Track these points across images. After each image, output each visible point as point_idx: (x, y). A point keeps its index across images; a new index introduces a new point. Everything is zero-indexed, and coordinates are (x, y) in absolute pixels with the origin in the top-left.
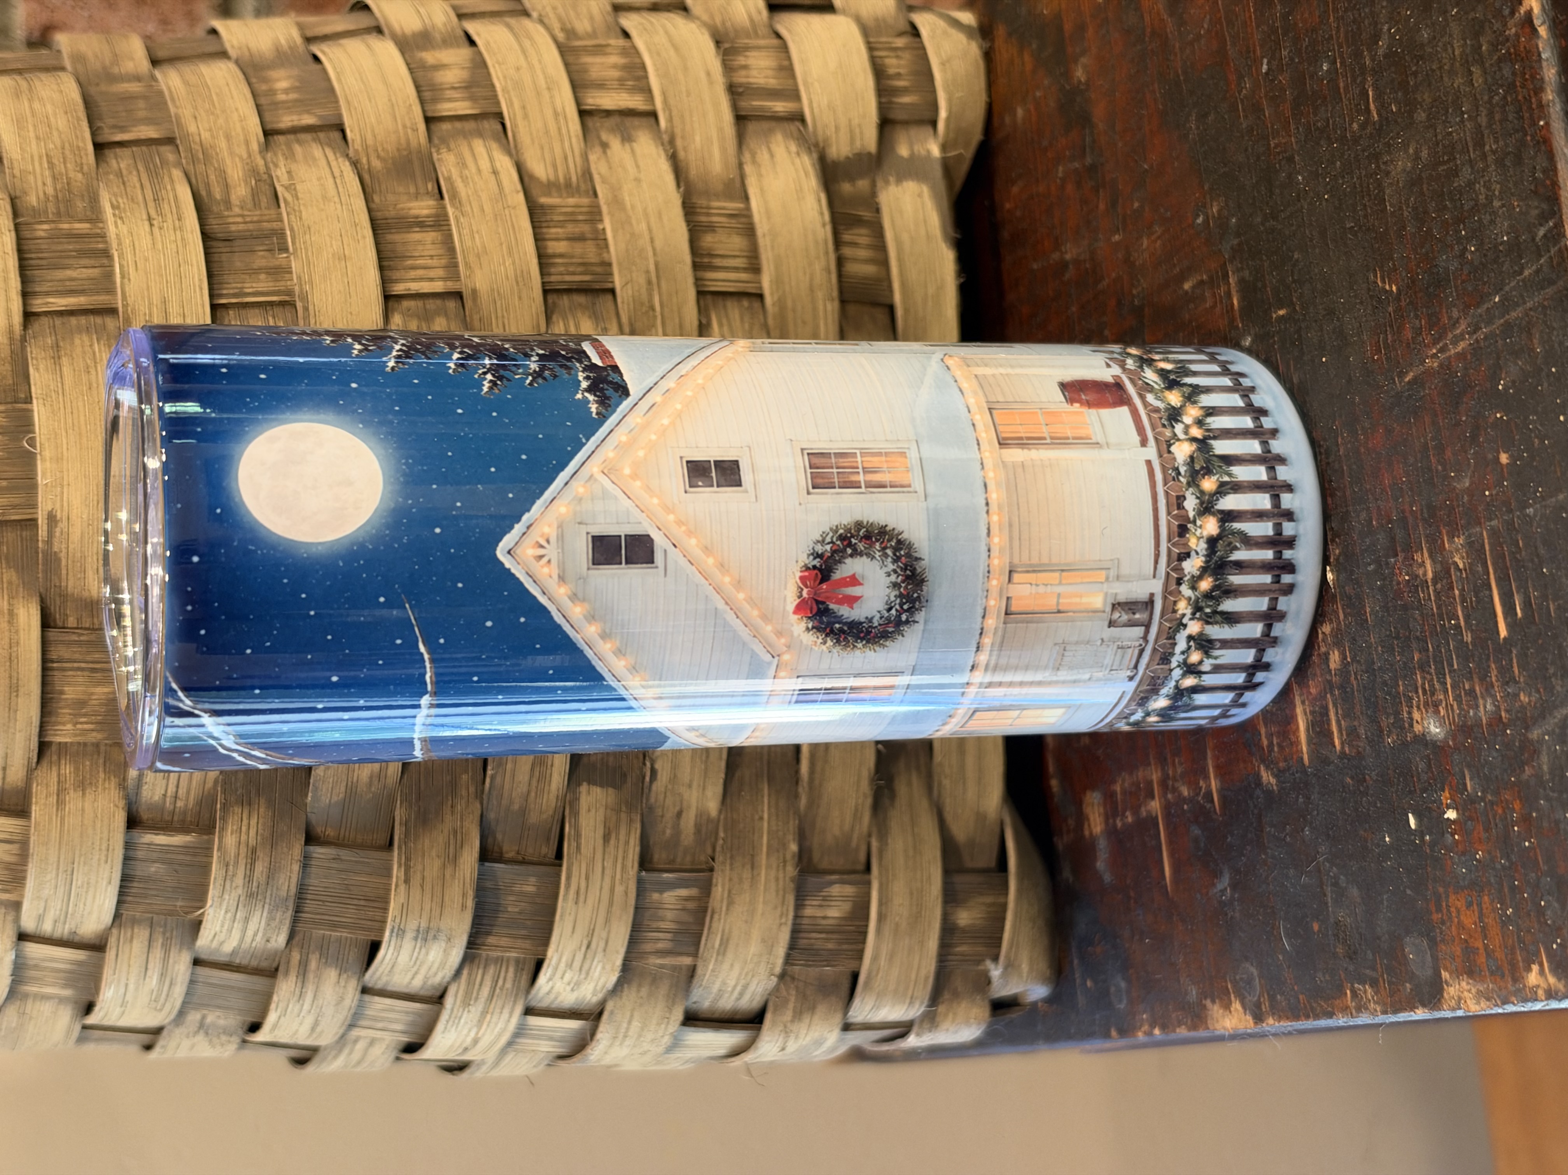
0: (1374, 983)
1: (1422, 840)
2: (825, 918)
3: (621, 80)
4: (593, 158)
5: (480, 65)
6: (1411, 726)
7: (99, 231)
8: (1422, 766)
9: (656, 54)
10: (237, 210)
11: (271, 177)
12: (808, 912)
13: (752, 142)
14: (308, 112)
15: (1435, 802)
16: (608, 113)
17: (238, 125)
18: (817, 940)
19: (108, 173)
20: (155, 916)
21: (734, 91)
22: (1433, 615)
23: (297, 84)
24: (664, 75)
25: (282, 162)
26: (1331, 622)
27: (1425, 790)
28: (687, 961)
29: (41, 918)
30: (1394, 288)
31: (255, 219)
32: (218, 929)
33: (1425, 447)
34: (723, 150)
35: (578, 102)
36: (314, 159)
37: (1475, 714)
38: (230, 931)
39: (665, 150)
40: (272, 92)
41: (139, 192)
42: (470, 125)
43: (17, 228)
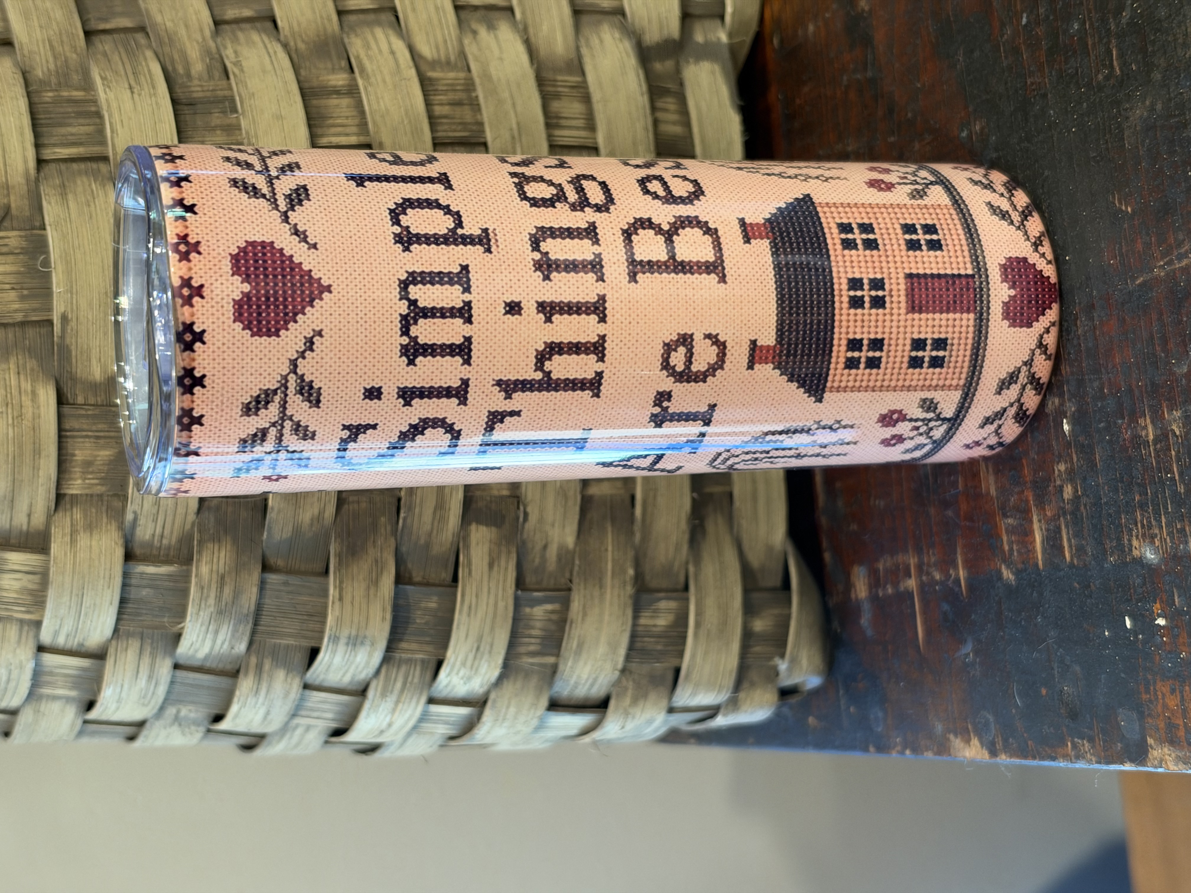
0: (1091, 740)
1: (1136, 637)
2: (655, 626)
4: (467, 43)
6: (1131, 550)
7: (91, 98)
8: (1138, 581)
10: (196, 82)
11: (221, 56)
12: (643, 621)
13: (586, 31)
15: (1148, 610)
18: (648, 643)
19: (96, 54)
20: (145, 630)
22: (1152, 467)
25: (229, 45)
27: (1140, 600)
28: (551, 660)
29: (56, 633)
30: (1129, 209)
31: (210, 88)
32: (194, 639)
34: (564, 37)
36: (253, 43)
37: (1185, 548)
38: (204, 640)
39: (520, 36)
41: (121, 68)
43: (29, 94)
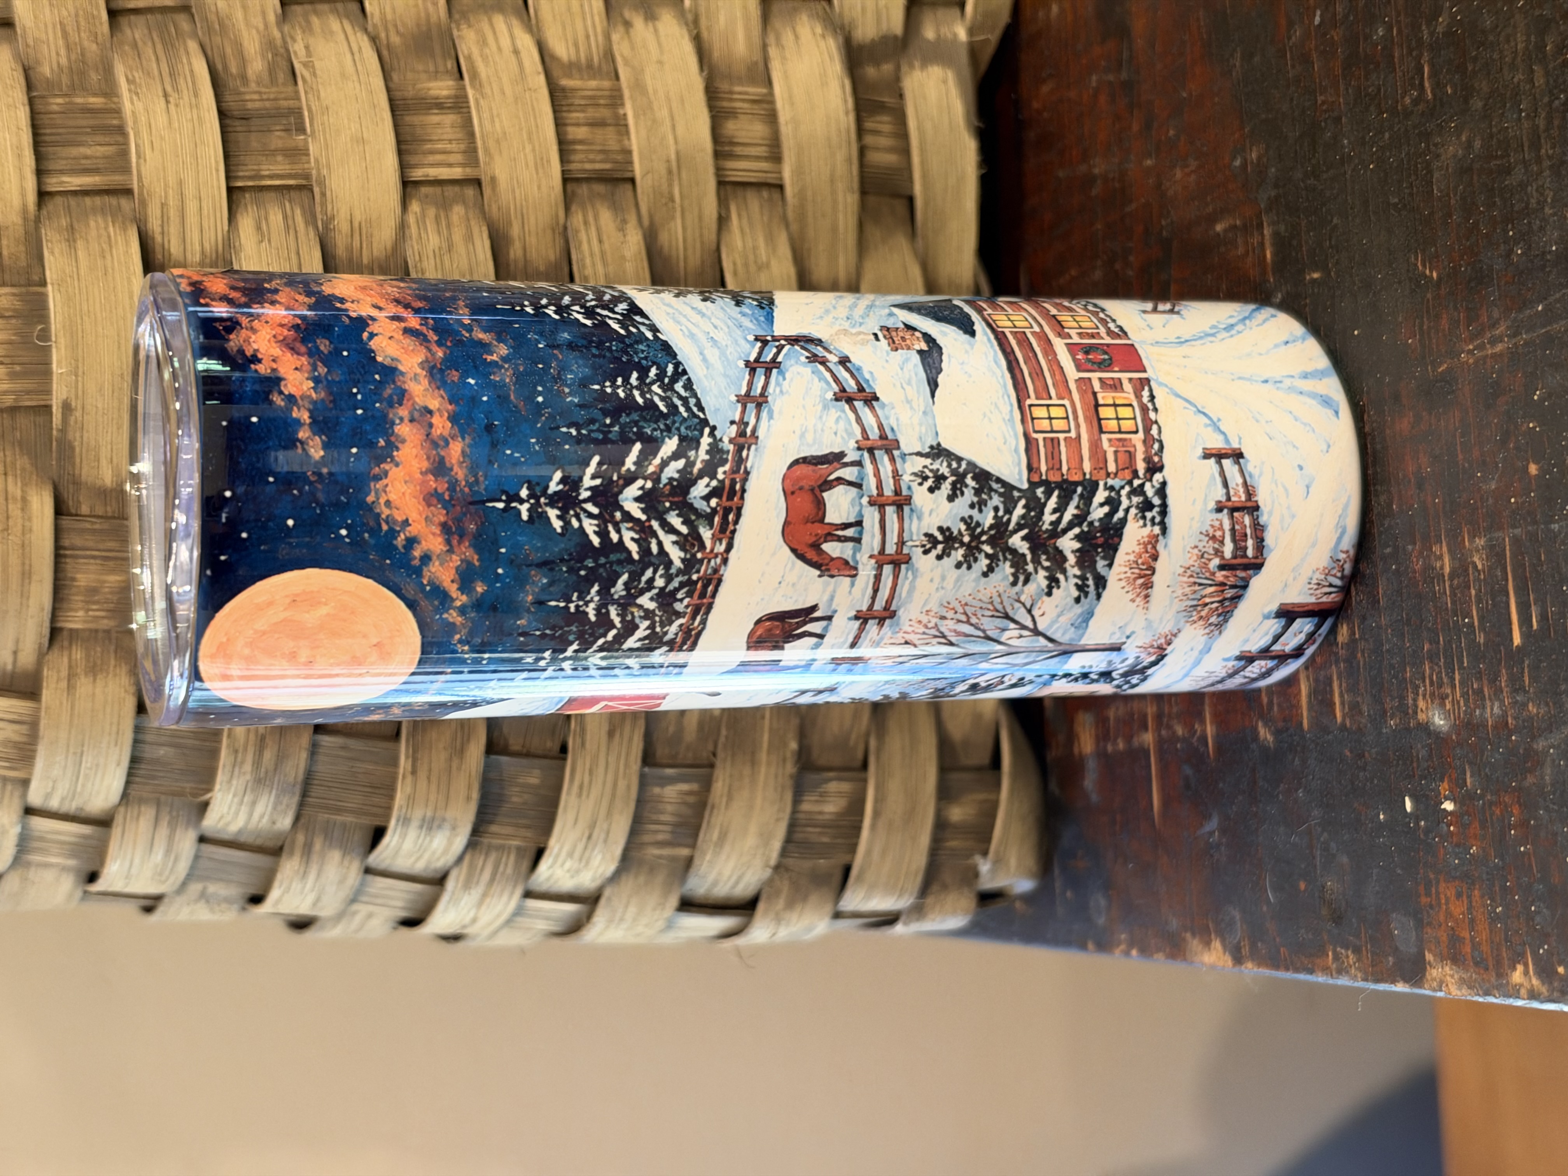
0: (1357, 950)
1: (1417, 823)
2: (821, 813)
4: (615, 37)
6: (1416, 713)
7: (113, 106)
8: (1423, 753)
10: (253, 86)
11: (287, 51)
12: (805, 807)
13: (777, 22)
15: (1434, 789)
18: (813, 834)
19: (122, 44)
20: (163, 798)
22: (1447, 609)
25: (299, 37)
27: (1424, 777)
28: (685, 852)
29: (48, 795)
30: (1435, 275)
31: (272, 96)
32: (225, 810)
34: (747, 30)
36: (333, 35)
37: (1481, 715)
38: (237, 813)
39: (689, 31)
41: (155, 66)
43: (31, 102)
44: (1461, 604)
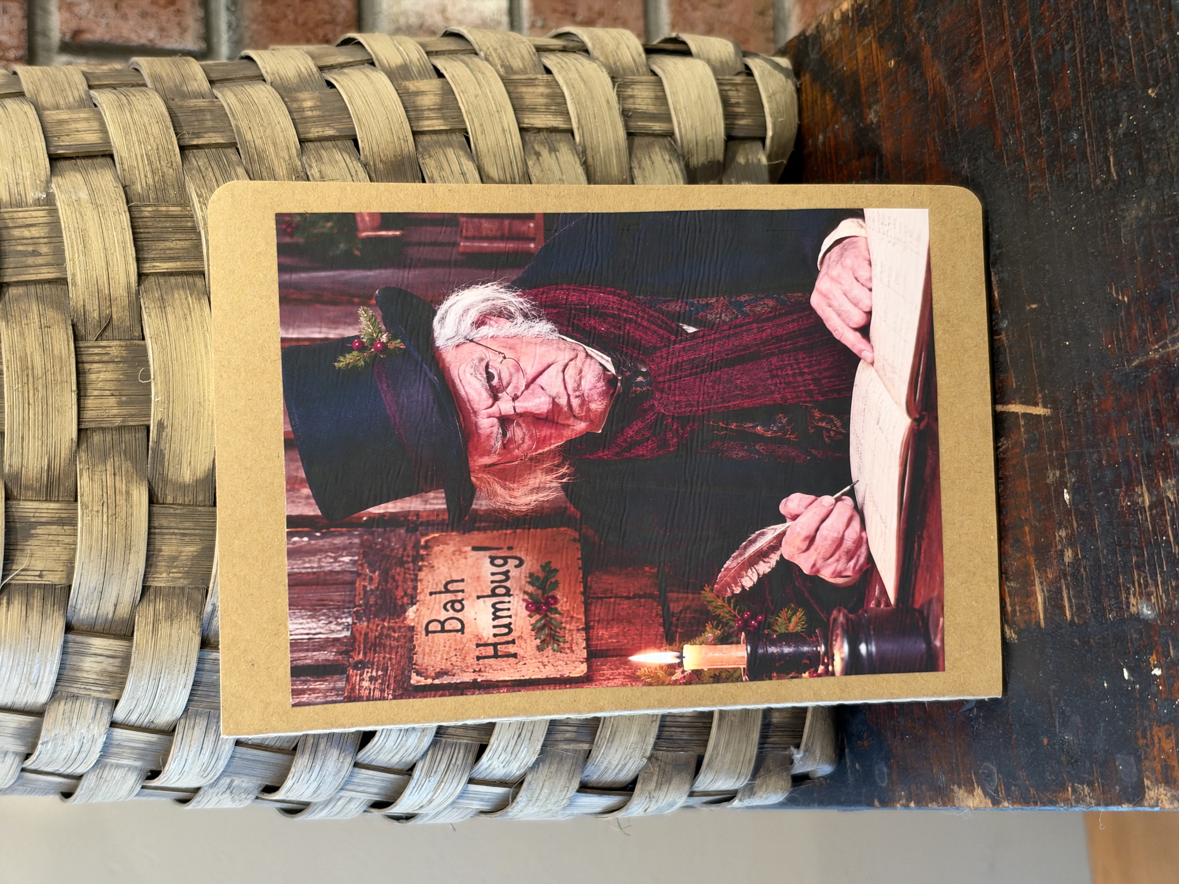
0: (1090, 784)
1: (1133, 688)
3: (547, 105)
4: (530, 163)
5: (448, 92)
6: (1128, 607)
7: (188, 213)
8: (1135, 635)
9: (572, 86)
11: (306, 174)
13: (638, 153)
14: (328, 125)
15: (1145, 661)
16: (539, 130)
17: (281, 134)
18: (676, 732)
19: (190, 170)
20: (212, 711)
21: (626, 115)
22: (1149, 531)
23: (318, 104)
24: (578, 103)
25: (314, 165)
26: (1066, 528)
27: (1136, 653)
28: (585, 746)
29: (131, 712)
30: (1126, 299)
33: (1147, 413)
34: (618, 157)
35: (519, 123)
36: (336, 162)
39: (580, 158)
40: (302, 110)
42: (443, 138)
43: (130, 210)
44: (1160, 527)
